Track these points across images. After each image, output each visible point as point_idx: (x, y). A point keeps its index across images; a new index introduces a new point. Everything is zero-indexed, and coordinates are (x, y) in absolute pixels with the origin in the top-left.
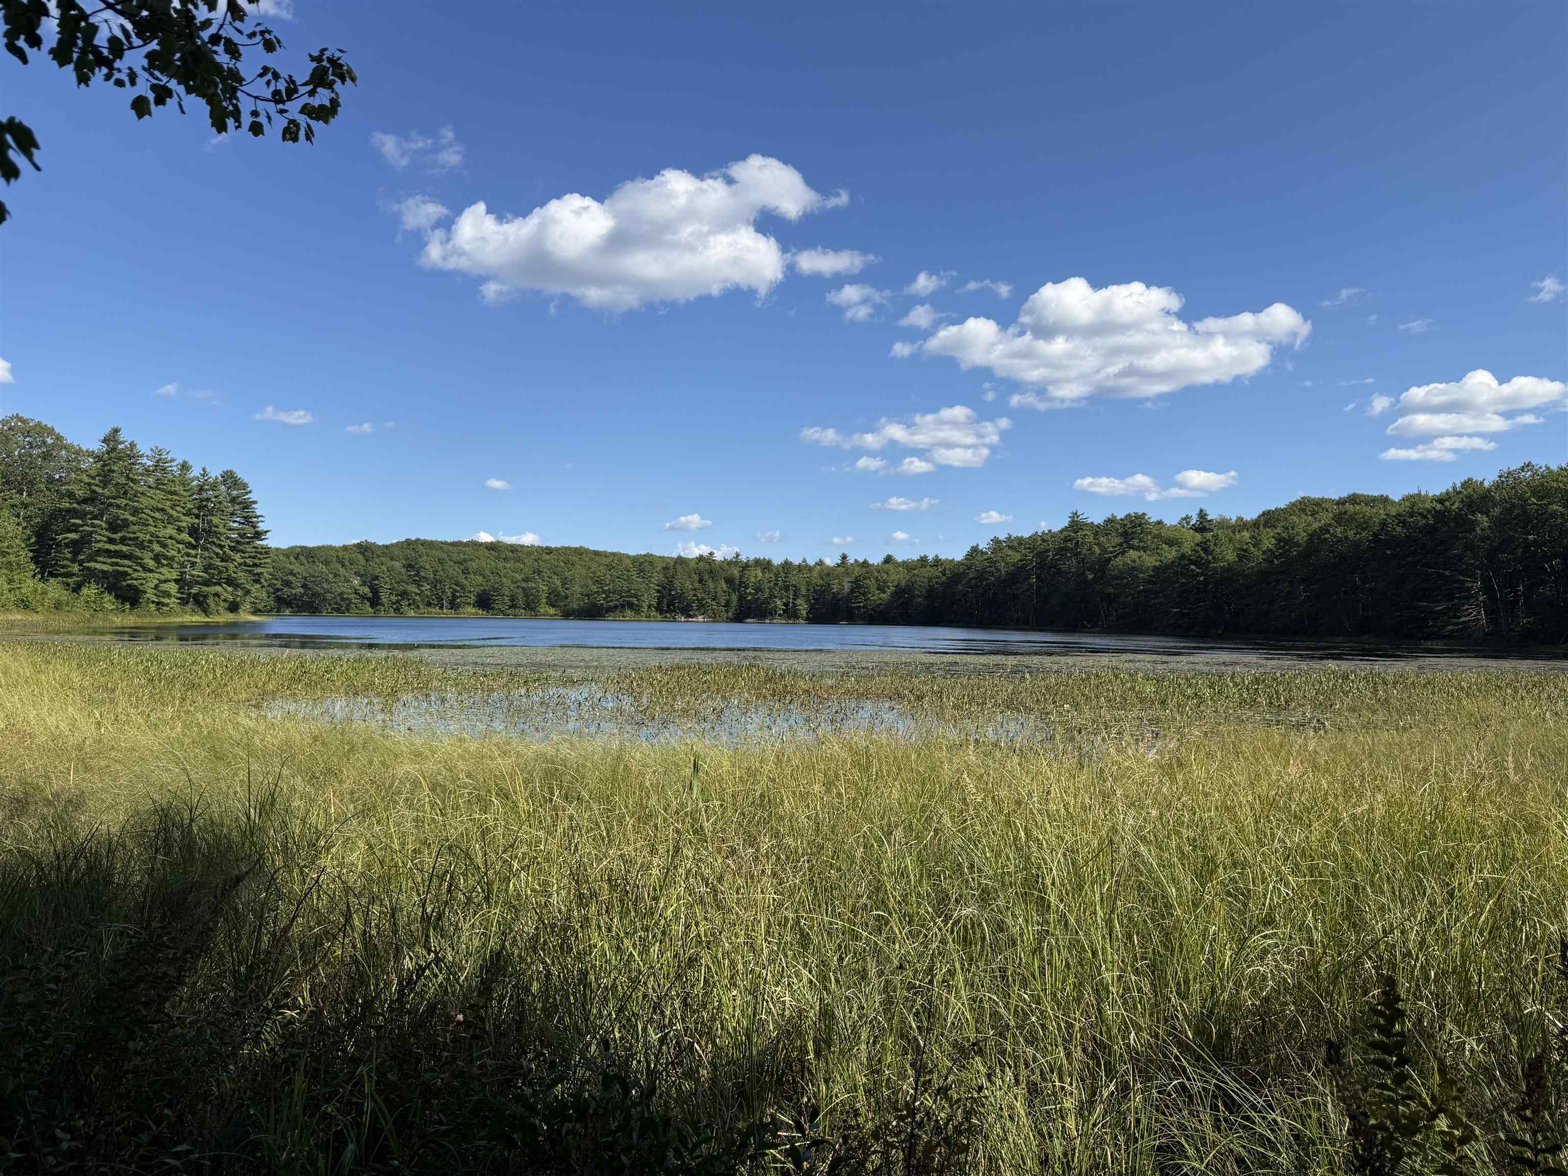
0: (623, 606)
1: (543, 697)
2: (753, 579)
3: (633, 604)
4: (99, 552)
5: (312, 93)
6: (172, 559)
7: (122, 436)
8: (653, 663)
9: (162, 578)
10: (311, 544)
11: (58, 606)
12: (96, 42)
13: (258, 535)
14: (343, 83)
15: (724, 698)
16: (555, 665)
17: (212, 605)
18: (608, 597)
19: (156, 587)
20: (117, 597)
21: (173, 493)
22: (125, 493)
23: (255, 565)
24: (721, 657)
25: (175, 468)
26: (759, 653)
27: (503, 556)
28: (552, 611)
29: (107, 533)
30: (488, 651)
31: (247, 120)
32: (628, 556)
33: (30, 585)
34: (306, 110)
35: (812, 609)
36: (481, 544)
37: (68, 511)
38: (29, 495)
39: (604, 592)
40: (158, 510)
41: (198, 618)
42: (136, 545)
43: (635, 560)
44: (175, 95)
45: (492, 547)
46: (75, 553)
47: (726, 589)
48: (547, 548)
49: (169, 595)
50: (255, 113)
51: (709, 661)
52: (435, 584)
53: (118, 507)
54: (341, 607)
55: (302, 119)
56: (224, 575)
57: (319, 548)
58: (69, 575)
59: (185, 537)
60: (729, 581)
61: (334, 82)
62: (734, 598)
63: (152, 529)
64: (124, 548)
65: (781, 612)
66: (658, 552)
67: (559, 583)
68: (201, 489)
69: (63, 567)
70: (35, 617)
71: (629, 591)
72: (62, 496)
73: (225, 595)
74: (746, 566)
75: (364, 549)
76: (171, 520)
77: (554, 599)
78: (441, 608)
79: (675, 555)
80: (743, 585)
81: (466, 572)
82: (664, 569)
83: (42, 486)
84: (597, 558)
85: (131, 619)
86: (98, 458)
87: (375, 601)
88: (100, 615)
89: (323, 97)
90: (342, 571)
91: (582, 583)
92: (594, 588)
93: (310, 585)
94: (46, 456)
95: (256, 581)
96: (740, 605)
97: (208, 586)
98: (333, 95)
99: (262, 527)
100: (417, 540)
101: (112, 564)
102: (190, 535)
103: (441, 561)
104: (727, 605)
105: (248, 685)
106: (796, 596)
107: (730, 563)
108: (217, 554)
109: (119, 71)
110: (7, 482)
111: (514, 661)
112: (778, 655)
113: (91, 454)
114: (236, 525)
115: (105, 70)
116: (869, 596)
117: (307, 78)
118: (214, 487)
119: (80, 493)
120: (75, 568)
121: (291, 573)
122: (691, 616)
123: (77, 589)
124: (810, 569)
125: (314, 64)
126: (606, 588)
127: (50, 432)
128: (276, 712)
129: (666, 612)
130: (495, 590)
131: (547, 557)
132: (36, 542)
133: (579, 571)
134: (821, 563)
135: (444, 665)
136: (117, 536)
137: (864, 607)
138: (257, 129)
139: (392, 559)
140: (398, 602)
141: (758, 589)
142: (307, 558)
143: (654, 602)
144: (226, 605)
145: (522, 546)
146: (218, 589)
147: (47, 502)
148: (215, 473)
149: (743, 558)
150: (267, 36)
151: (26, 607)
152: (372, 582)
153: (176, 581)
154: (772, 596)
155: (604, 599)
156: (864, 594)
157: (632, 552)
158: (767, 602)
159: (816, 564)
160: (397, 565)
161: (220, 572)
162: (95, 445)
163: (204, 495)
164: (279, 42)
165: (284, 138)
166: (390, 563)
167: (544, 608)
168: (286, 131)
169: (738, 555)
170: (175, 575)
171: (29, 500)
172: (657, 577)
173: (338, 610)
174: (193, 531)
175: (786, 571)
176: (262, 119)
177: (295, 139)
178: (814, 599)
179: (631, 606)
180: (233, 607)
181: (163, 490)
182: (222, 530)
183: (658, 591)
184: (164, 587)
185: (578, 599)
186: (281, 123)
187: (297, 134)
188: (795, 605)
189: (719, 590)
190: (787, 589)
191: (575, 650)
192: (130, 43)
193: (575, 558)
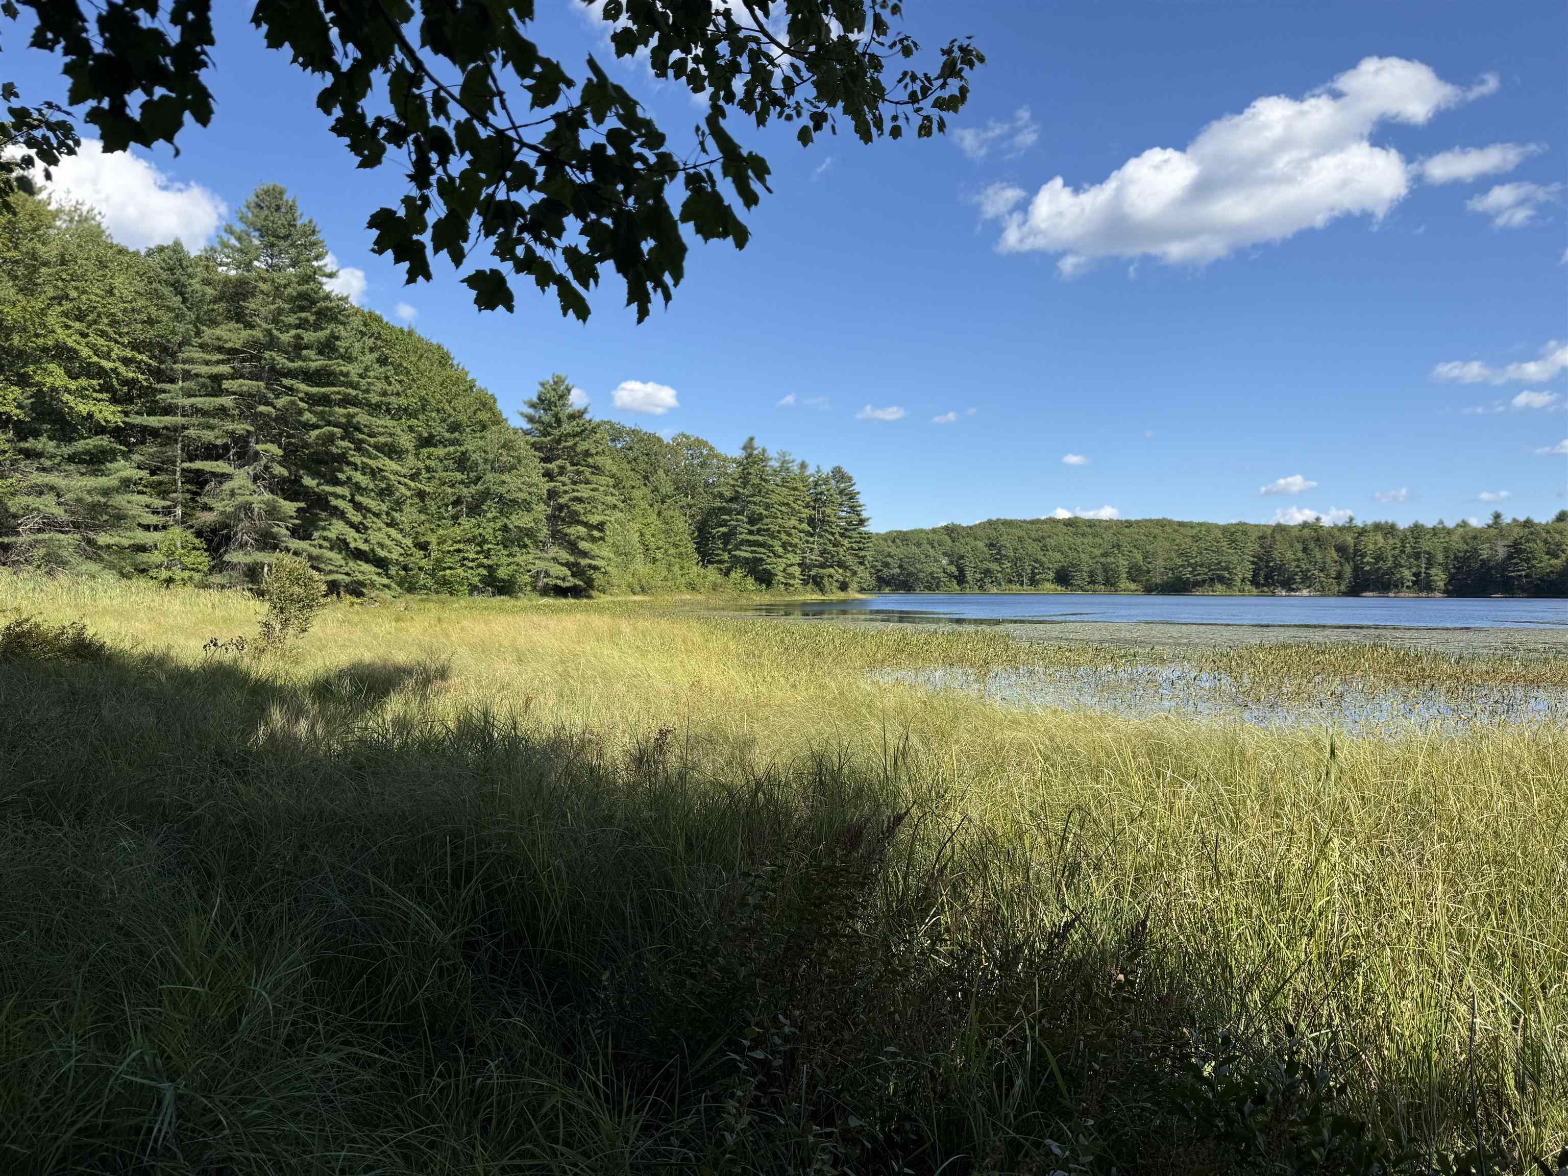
0: (1212, 580)
1: (1132, 674)
2: (1371, 547)
3: (1224, 577)
4: (743, 542)
5: (943, 86)
6: (795, 546)
7: (756, 443)
8: (1253, 642)
9: (789, 562)
10: (905, 528)
11: (715, 587)
12: (773, 85)
13: (862, 522)
14: (971, 68)
15: (1344, 681)
16: (1141, 642)
17: (827, 585)
18: (1194, 570)
19: (784, 570)
20: (756, 579)
21: (795, 489)
22: (760, 492)
23: (860, 549)
24: (1333, 636)
25: (795, 468)
26: (1384, 632)
27: (1080, 531)
28: (1133, 586)
29: (748, 526)
30: (1071, 626)
31: (888, 125)
32: (1217, 526)
33: (696, 570)
34: (940, 104)
35: (1451, 579)
36: (1059, 521)
37: (720, 509)
38: (693, 498)
39: (1190, 565)
40: (785, 504)
41: (817, 597)
42: (769, 535)
43: (1225, 529)
44: (829, 117)
45: (1070, 523)
46: (726, 544)
47: (1337, 558)
48: (1126, 521)
49: (794, 577)
50: (895, 118)
51: (1321, 639)
52: (1015, 561)
53: (755, 503)
54: (933, 585)
55: (935, 113)
56: (836, 559)
57: (913, 532)
58: (721, 562)
59: (805, 526)
60: (1341, 549)
61: (961, 69)
62: (1348, 569)
63: (780, 521)
64: (760, 538)
65: (1410, 584)
66: (1252, 521)
67: (1139, 557)
68: (816, 484)
69: (717, 555)
70: (701, 597)
71: (1219, 563)
72: (715, 497)
73: (837, 576)
74: (1363, 532)
75: (951, 531)
76: (794, 512)
77: (1135, 574)
78: (1022, 585)
79: (1272, 522)
80: (1359, 552)
81: (1044, 548)
82: (1260, 538)
83: (701, 490)
84: (1182, 530)
85: (766, 598)
86: (740, 464)
87: (961, 579)
88: (745, 594)
89: (954, 86)
90: (931, 552)
91: (1166, 556)
92: (1179, 562)
93: (905, 566)
94: (703, 465)
95: (861, 563)
96: (1356, 577)
97: (824, 568)
98: (963, 83)
99: (864, 515)
100: (998, 520)
101: (752, 552)
102: (809, 525)
103: (1020, 540)
104: (1339, 577)
105: (861, 655)
106: (1430, 565)
107: (1341, 529)
108: (830, 540)
109: (789, 107)
110: (677, 489)
111: (1097, 636)
112: (1408, 634)
113: (734, 461)
114: (844, 514)
115: (778, 109)
116: (1534, 562)
117: (938, 71)
118: (826, 482)
119: (728, 494)
120: (726, 556)
121: (889, 555)
122: (1293, 590)
123: (727, 574)
124: (1449, 532)
125: (945, 57)
126: (1192, 561)
127: (705, 444)
128: (886, 678)
129: (1264, 585)
130: (1073, 566)
131: (1127, 530)
132: (699, 536)
133: (1161, 546)
134: (1464, 524)
135: (1030, 640)
136: (754, 528)
137: (1526, 576)
138: (896, 132)
139: (975, 539)
140: (982, 579)
141: (1379, 558)
142: (902, 541)
143: (1249, 575)
144: (838, 585)
145: (1100, 521)
146: (831, 570)
147: (704, 502)
148: (827, 470)
149: (1359, 522)
150: (905, 43)
151: (693, 589)
152: (957, 560)
153: (799, 565)
154: (1397, 565)
155: (1191, 573)
156: (1527, 560)
157: (1222, 522)
158: (1390, 572)
159: (1458, 525)
160: (980, 544)
161: (833, 556)
162: (737, 453)
163: (819, 490)
164: (915, 44)
165: (920, 135)
166: (973, 543)
167: (1124, 583)
168: (921, 128)
169: (1351, 519)
170: (797, 559)
171: (692, 502)
172: (1252, 547)
173: (929, 588)
174: (811, 521)
175: (1416, 535)
176: (901, 122)
177: (929, 134)
178: (1455, 567)
179: (1221, 579)
180: (844, 587)
181: (787, 487)
182: (834, 519)
183: (1253, 563)
184: (791, 570)
185: (1162, 574)
186: (916, 120)
187: (930, 127)
188: (1428, 575)
189: (1328, 560)
190: (1417, 556)
191: (1160, 627)
192: (801, 78)
193: (1157, 531)
